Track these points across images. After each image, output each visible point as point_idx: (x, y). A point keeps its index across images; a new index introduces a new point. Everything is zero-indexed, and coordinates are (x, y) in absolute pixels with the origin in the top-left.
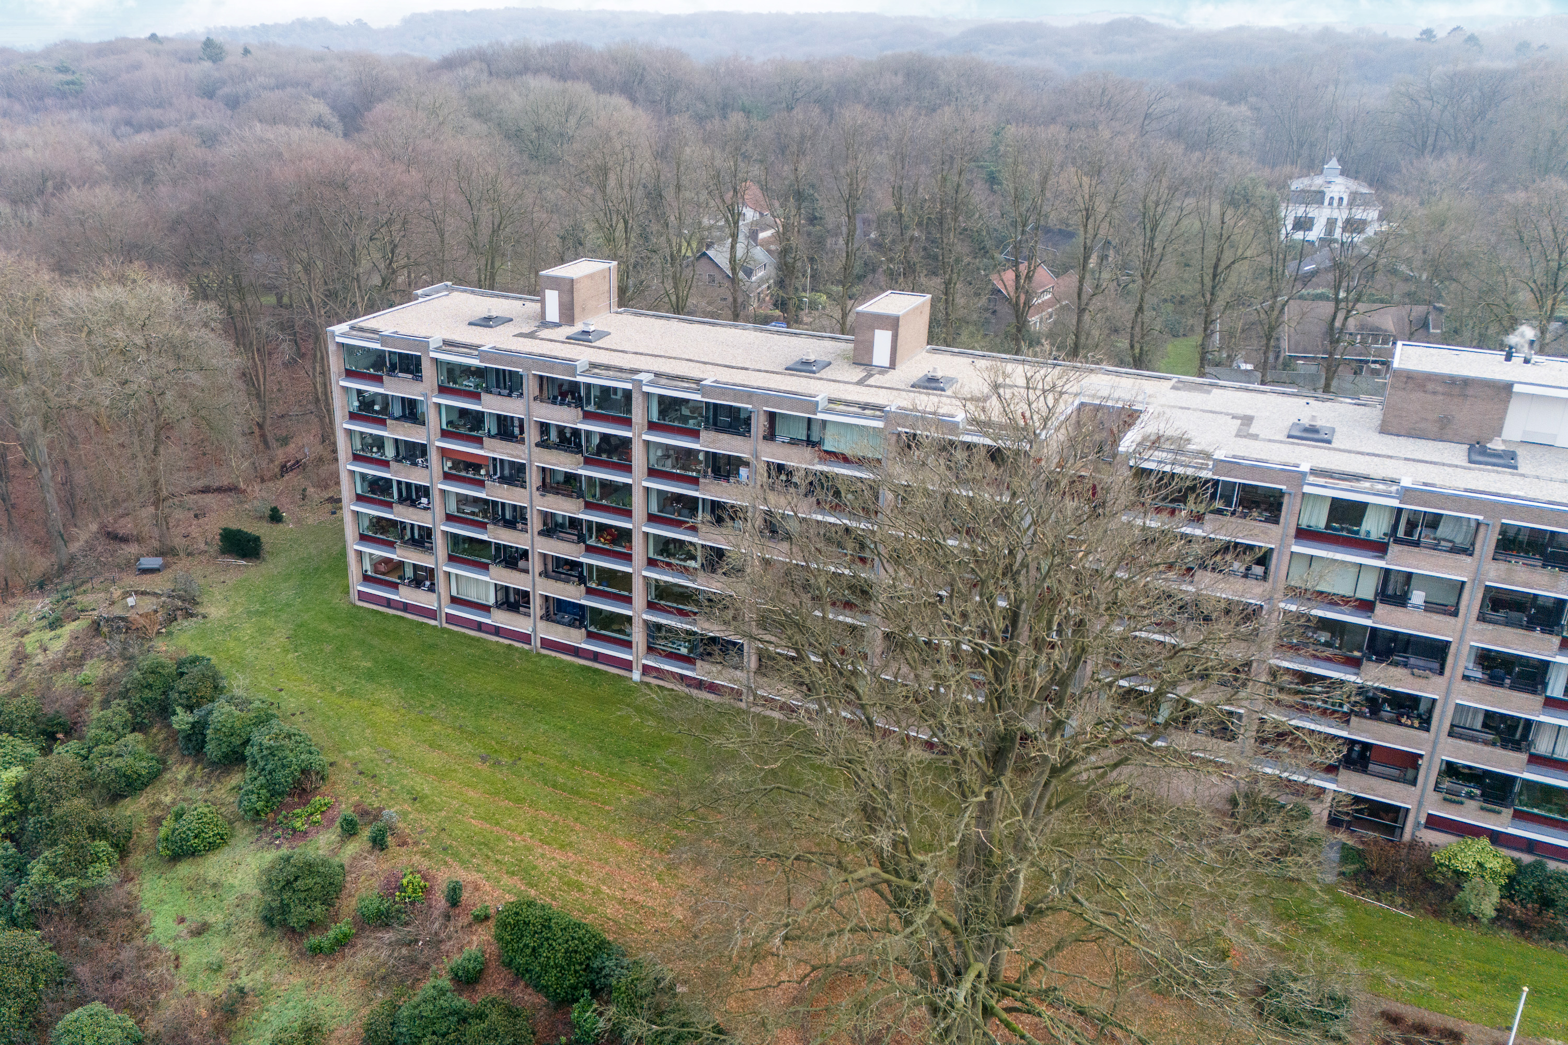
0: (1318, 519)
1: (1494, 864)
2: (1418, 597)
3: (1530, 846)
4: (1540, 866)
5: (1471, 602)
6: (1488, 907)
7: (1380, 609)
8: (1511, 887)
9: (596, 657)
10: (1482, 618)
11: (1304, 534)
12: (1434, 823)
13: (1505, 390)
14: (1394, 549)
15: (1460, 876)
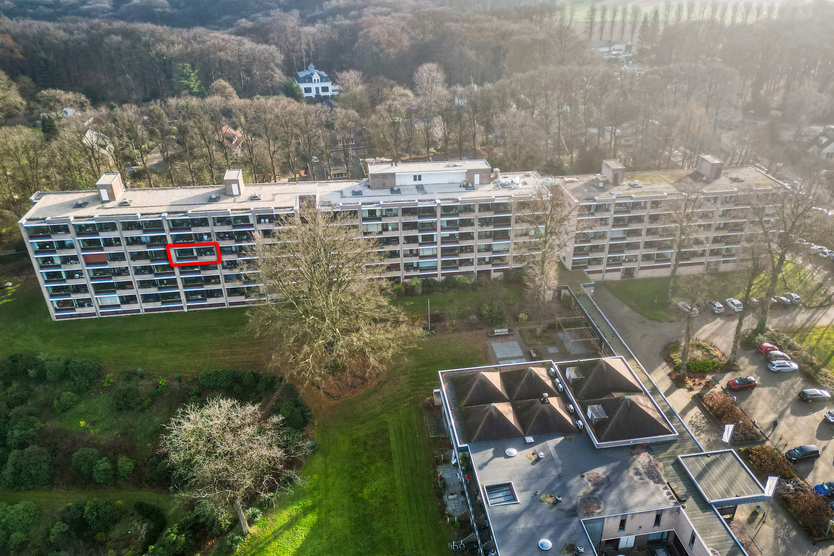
0: (366, 215)
1: (419, 282)
2: (390, 228)
3: (424, 276)
4: (427, 279)
5: (400, 226)
6: (420, 291)
7: (384, 233)
8: (423, 286)
9: (168, 309)
10: (403, 230)
11: (364, 219)
12: (406, 277)
13: (393, 175)
14: (383, 219)
15: (414, 287)
